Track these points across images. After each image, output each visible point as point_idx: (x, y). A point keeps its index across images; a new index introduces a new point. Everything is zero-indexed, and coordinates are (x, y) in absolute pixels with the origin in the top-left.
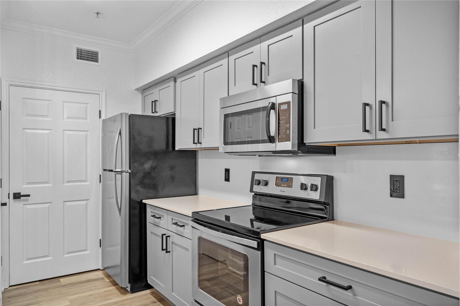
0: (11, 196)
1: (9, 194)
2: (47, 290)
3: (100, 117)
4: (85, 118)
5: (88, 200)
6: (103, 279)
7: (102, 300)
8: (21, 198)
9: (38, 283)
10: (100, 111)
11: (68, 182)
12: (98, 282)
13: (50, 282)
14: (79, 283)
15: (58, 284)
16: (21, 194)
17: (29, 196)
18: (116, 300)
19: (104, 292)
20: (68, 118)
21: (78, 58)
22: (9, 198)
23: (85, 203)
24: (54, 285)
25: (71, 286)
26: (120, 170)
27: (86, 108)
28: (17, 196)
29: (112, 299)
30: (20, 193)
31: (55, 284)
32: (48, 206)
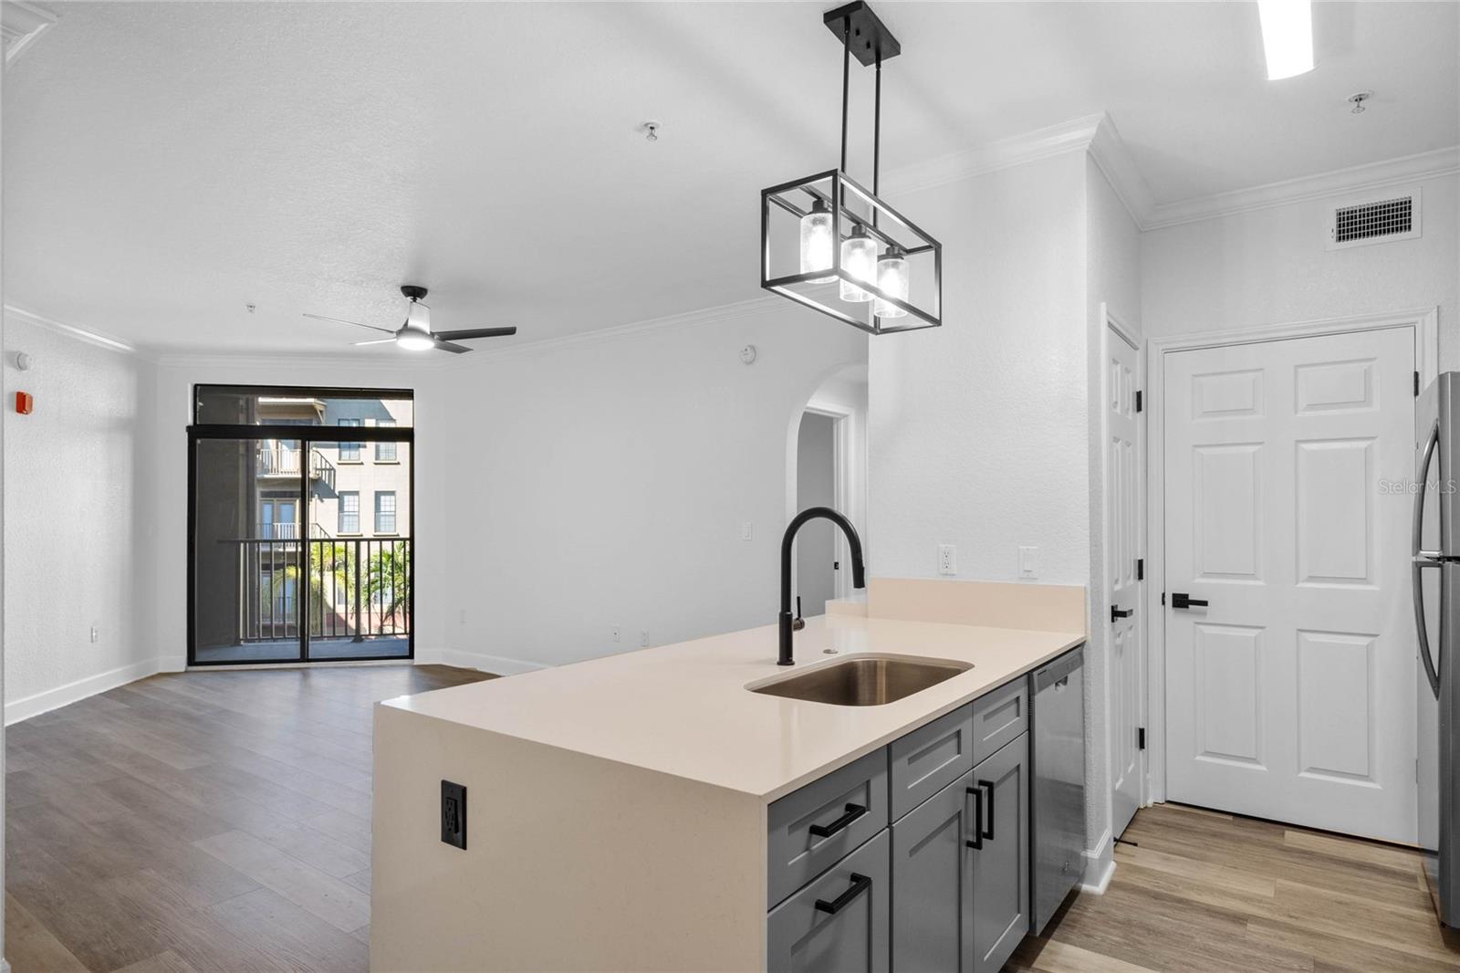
0: (1169, 600)
1: (1164, 595)
2: (1240, 840)
3: (1416, 393)
4: (1367, 401)
5: (1376, 636)
6: (1413, 878)
7: (1368, 931)
8: (1190, 606)
9: (1230, 818)
10: (1416, 374)
11: (1311, 579)
12: (1395, 881)
13: (1259, 828)
14: (1331, 859)
15: (1277, 840)
16: (1190, 598)
17: (1205, 603)
18: (1414, 952)
19: (1392, 913)
20: (1311, 407)
21: (1340, 239)
22: (1164, 603)
23: (1366, 644)
24: (1266, 838)
25: (1304, 858)
26: (1436, 554)
27: (1367, 373)
28: (1181, 601)
29: (1403, 942)
30: (1187, 596)
31: (1269, 836)
32: (1254, 635)
